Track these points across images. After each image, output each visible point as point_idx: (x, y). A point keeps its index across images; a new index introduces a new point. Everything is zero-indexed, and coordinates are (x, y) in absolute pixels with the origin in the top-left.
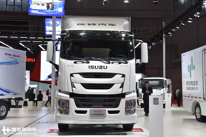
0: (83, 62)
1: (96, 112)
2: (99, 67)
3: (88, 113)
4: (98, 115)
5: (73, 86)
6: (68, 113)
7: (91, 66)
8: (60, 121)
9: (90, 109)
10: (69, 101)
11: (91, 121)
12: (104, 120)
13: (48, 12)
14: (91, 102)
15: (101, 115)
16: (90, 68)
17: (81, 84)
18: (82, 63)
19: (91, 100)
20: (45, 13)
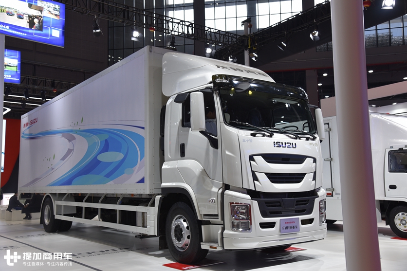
0: (264, 135)
1: (288, 223)
2: (287, 145)
3: (277, 226)
4: (291, 227)
5: (255, 178)
6: (249, 229)
7: (277, 143)
8: (235, 245)
9: (280, 220)
10: (250, 205)
11: (280, 240)
12: (296, 235)
13: (32, 34)
14: (280, 206)
15: (294, 227)
16: (276, 145)
17: (266, 174)
18: (262, 135)
19: (279, 202)
20: (26, 34)
